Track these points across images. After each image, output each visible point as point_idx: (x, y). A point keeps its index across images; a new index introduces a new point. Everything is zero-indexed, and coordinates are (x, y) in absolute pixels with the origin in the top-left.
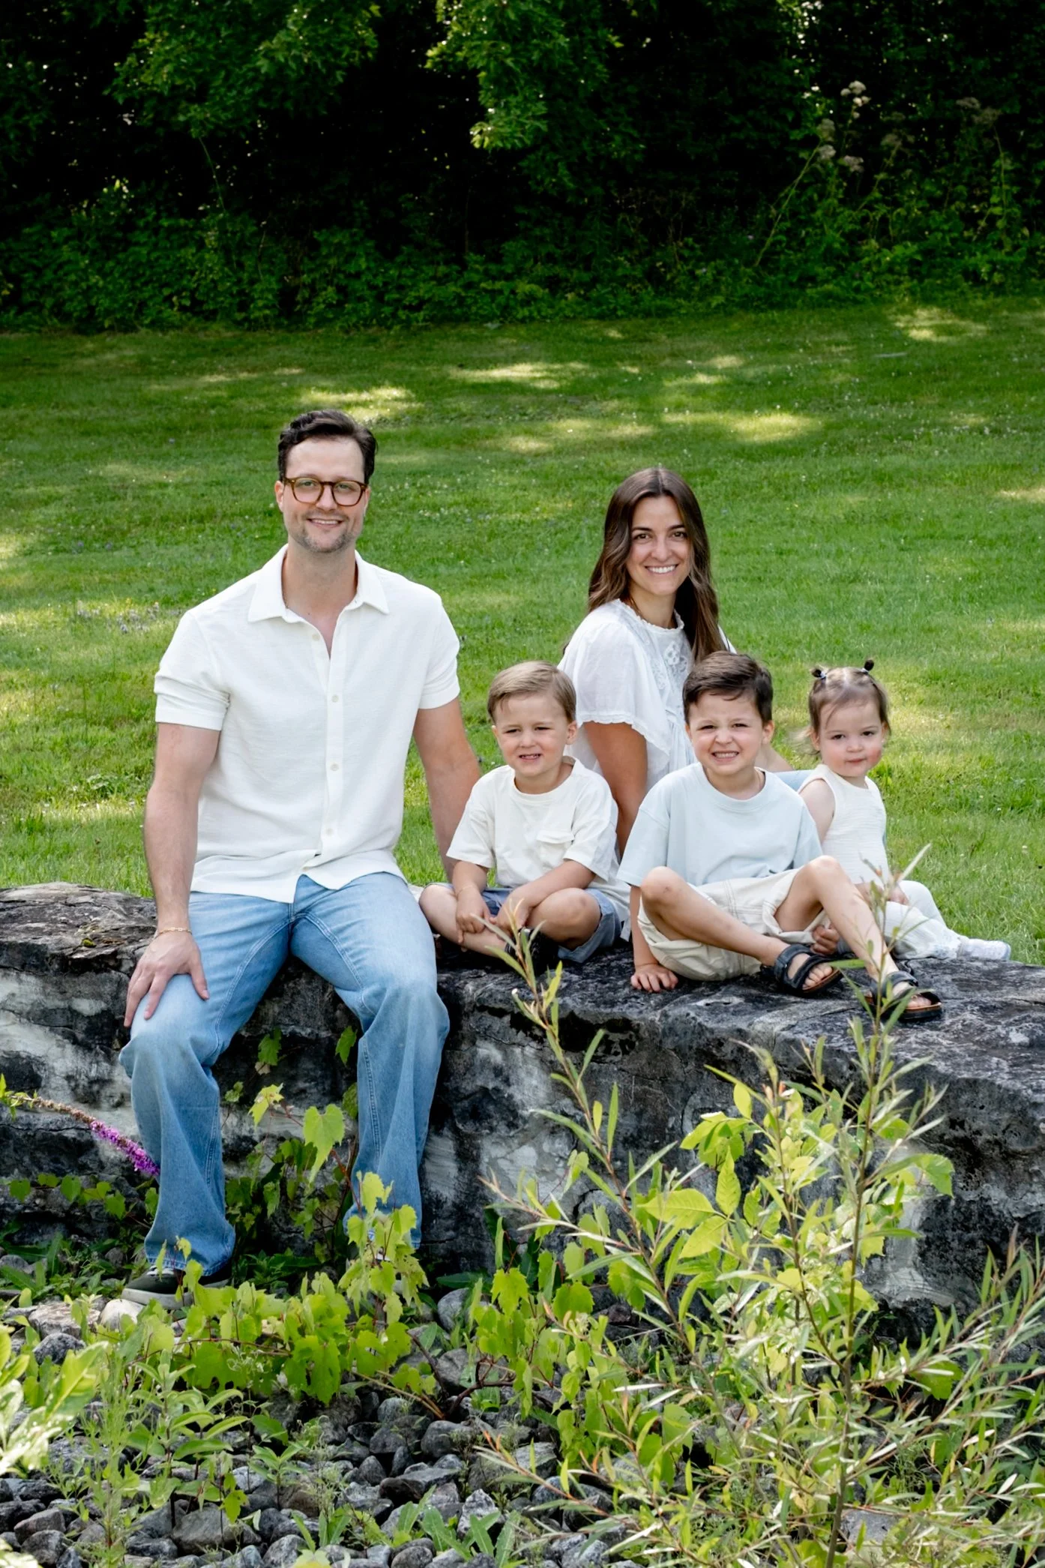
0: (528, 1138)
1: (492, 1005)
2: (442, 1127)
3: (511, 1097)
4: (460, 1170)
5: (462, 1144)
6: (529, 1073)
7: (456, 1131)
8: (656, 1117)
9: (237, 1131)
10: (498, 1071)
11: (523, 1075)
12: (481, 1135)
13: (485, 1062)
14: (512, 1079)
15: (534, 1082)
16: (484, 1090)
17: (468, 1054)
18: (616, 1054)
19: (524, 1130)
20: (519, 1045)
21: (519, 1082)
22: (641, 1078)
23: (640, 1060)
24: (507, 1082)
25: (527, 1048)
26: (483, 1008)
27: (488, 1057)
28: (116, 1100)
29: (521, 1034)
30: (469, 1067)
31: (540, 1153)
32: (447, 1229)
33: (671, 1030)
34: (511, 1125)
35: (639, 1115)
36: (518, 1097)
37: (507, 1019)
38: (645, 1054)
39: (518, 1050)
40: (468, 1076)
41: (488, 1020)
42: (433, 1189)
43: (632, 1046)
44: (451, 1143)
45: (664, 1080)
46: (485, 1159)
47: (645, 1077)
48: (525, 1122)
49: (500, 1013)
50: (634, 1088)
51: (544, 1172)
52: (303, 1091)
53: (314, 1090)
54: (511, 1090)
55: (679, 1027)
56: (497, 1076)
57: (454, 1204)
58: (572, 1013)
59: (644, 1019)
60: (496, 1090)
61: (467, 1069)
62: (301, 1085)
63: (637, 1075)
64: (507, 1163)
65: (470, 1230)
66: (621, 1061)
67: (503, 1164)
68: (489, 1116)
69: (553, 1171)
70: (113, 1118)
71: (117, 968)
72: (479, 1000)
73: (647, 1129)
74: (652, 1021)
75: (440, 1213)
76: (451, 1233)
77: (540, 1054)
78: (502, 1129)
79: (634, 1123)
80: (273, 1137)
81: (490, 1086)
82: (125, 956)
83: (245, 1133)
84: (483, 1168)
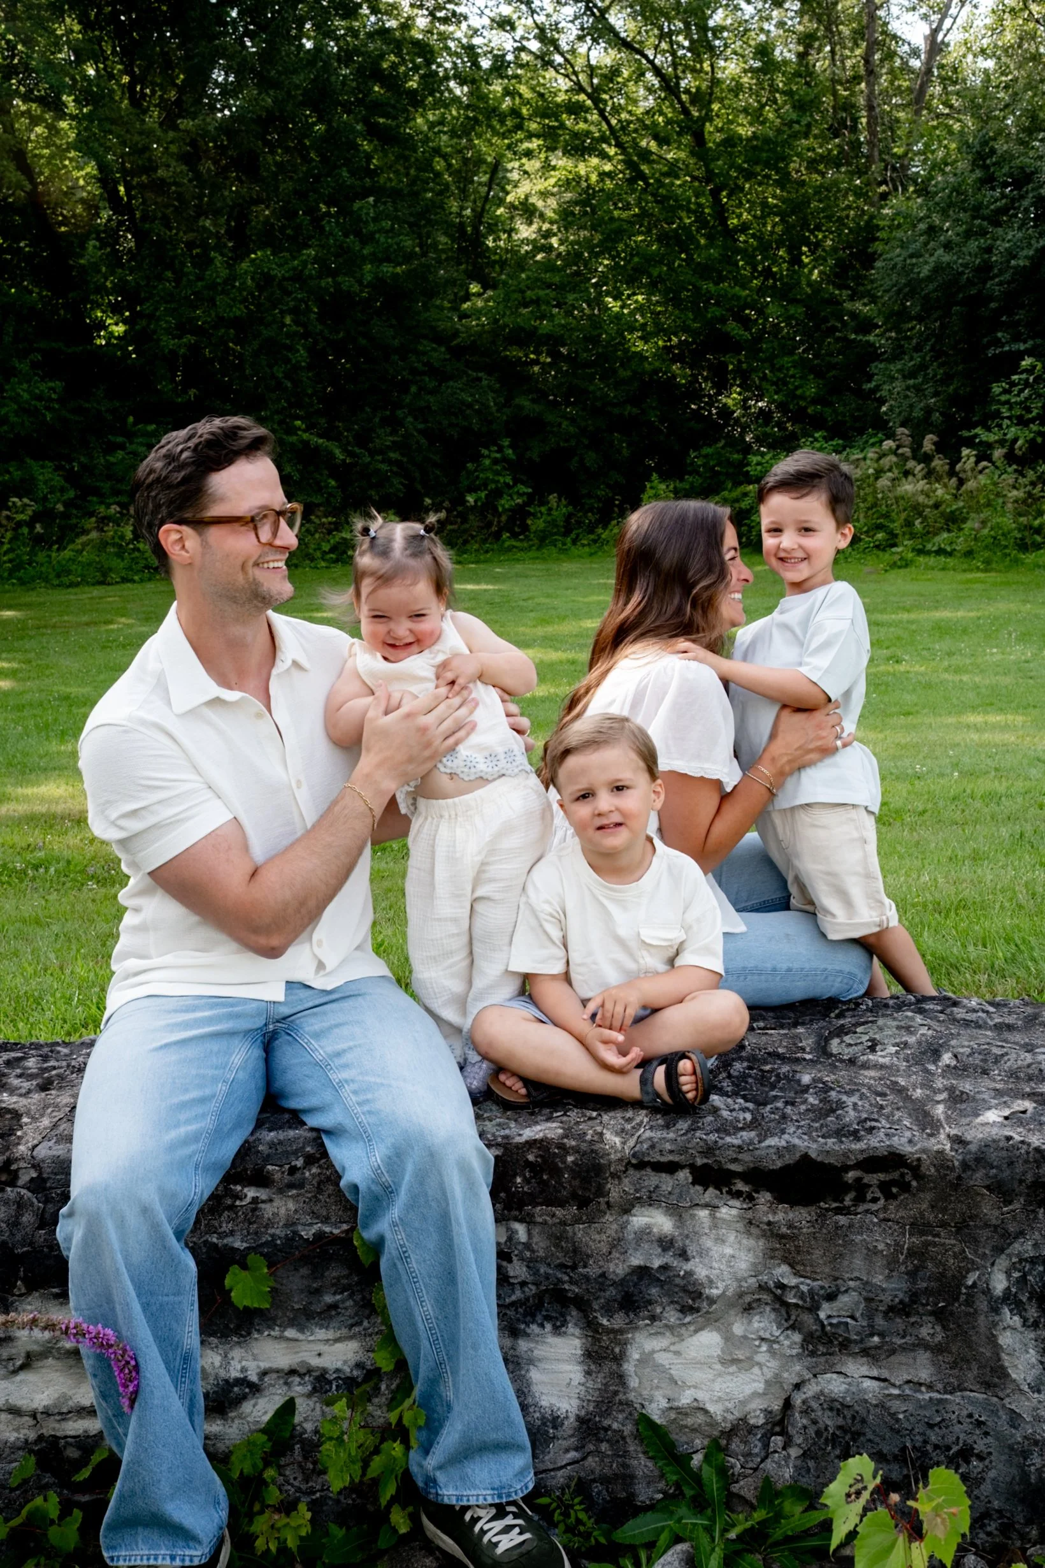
0: (711, 1321)
1: (657, 1158)
2: (564, 1323)
3: (689, 1274)
4: (588, 1373)
5: (596, 1340)
6: (721, 1240)
7: (591, 1327)
8: (943, 1275)
9: (222, 1374)
10: (666, 1244)
11: (708, 1243)
12: (637, 1328)
13: (644, 1234)
14: (692, 1250)
15: (728, 1251)
16: (643, 1272)
17: (615, 1226)
18: (875, 1200)
19: (707, 1312)
20: (706, 1206)
21: (703, 1253)
22: (919, 1227)
23: (922, 1205)
24: (684, 1255)
25: (724, 1210)
26: (641, 1165)
27: (649, 1226)
28: (19, 1363)
29: (711, 1191)
30: (617, 1243)
31: (728, 1338)
32: (567, 1451)
33: (980, 1159)
34: (685, 1310)
35: (912, 1275)
36: (701, 1272)
37: (684, 1175)
38: (928, 1196)
39: (703, 1214)
40: (615, 1254)
41: (652, 1179)
42: (544, 1403)
43: (905, 1187)
44: (577, 1342)
45: (963, 1228)
46: (634, 1354)
47: (929, 1225)
48: (712, 1301)
49: (671, 1168)
50: (908, 1241)
51: (735, 1361)
52: (334, 1306)
53: (350, 1303)
54: (688, 1266)
55: (993, 1156)
56: (665, 1250)
57: (579, 1418)
58: (806, 1157)
59: (924, 1151)
60: (664, 1268)
61: (613, 1246)
62: (329, 1299)
63: (912, 1224)
64: (670, 1355)
65: (604, 1446)
66: (885, 1209)
67: (662, 1358)
68: (650, 1302)
69: (750, 1359)
70: (12, 1387)
71: (12, 1183)
72: (634, 1155)
73: (927, 1291)
74: (941, 1152)
75: (559, 1434)
76: (573, 1455)
77: (750, 1214)
78: (672, 1316)
79: (904, 1286)
80: (277, 1371)
81: (656, 1263)
82: (22, 1164)
83: (235, 1374)
84: (629, 1367)
